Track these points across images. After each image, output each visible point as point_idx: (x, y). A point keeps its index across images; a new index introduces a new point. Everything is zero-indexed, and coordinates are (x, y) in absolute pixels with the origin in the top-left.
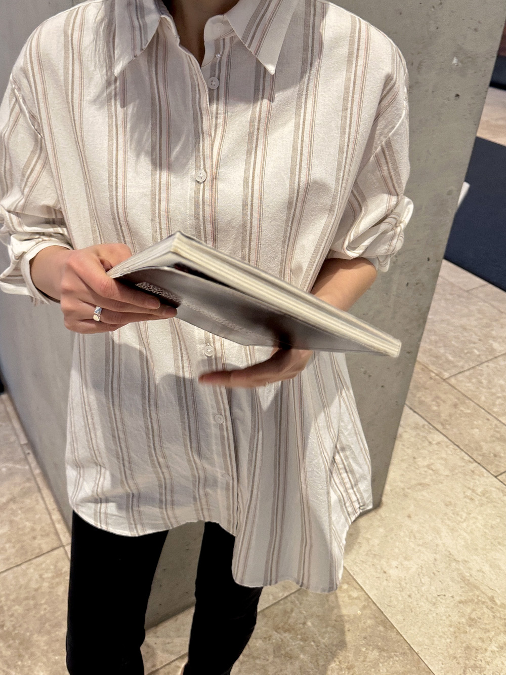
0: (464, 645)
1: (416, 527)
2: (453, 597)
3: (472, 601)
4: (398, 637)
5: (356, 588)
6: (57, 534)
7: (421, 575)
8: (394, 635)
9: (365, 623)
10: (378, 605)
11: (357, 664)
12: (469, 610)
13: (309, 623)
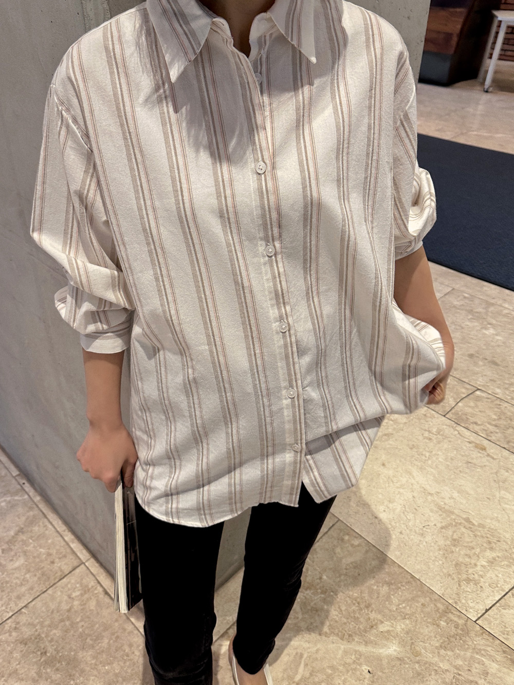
0: (454, 563)
1: (391, 473)
2: (435, 525)
3: (450, 525)
4: (401, 570)
5: (355, 537)
6: (74, 552)
7: (406, 513)
8: (396, 569)
9: (370, 565)
10: (378, 547)
11: (373, 601)
12: (450, 533)
13: (325, 577)
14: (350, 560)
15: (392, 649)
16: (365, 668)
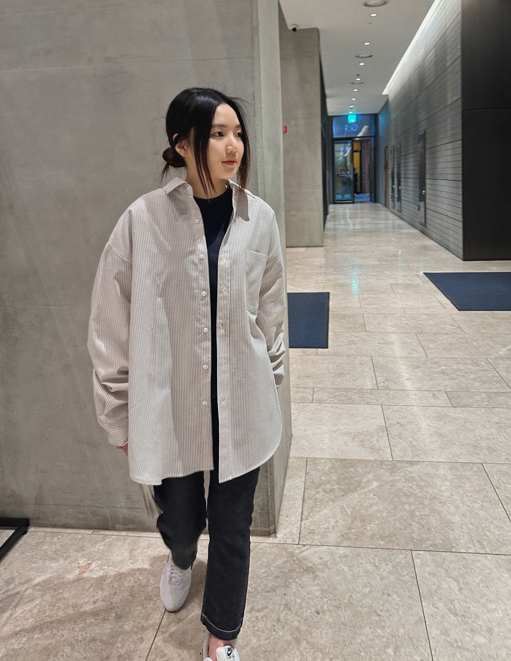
0: (369, 448)
2: (349, 440)
3: (355, 437)
4: (351, 460)
12: (357, 439)
13: (323, 478)
14: (328, 468)
15: (375, 484)
16: (372, 495)
